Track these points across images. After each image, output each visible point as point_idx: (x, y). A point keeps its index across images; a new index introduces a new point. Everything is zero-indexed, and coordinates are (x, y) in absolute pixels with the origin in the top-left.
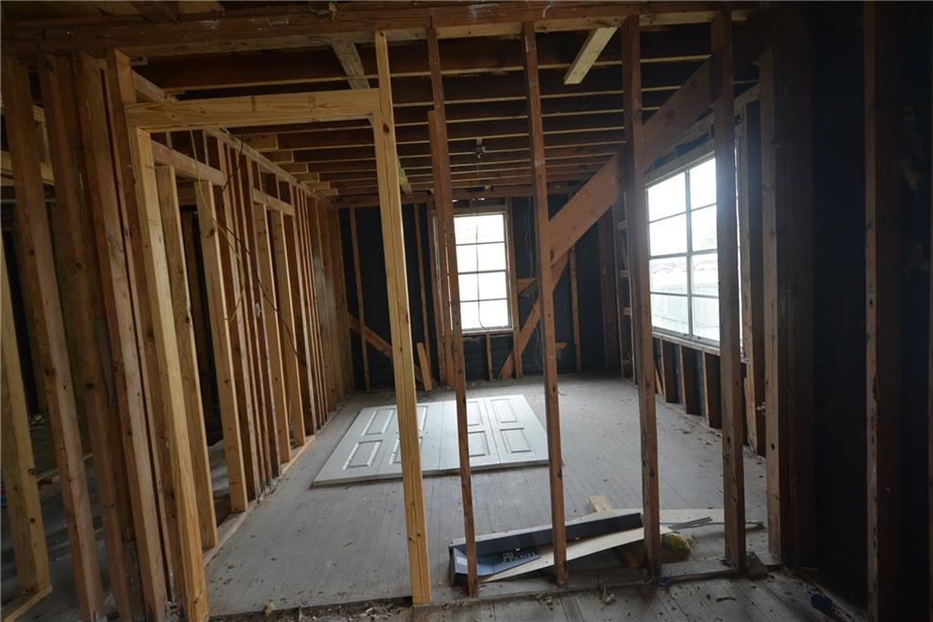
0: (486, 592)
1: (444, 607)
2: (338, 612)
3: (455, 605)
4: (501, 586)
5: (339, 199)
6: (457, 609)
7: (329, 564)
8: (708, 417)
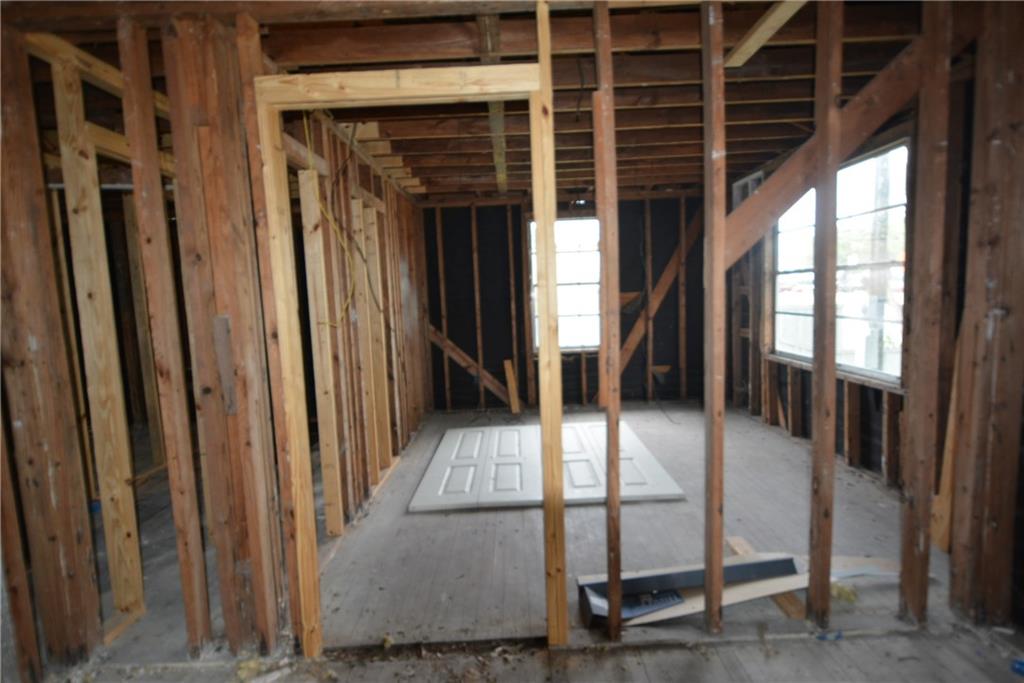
0: (630, 636)
1: (583, 651)
2: (463, 649)
3: (596, 649)
4: (645, 632)
5: (425, 197)
6: (599, 654)
7: (444, 597)
8: (846, 454)
